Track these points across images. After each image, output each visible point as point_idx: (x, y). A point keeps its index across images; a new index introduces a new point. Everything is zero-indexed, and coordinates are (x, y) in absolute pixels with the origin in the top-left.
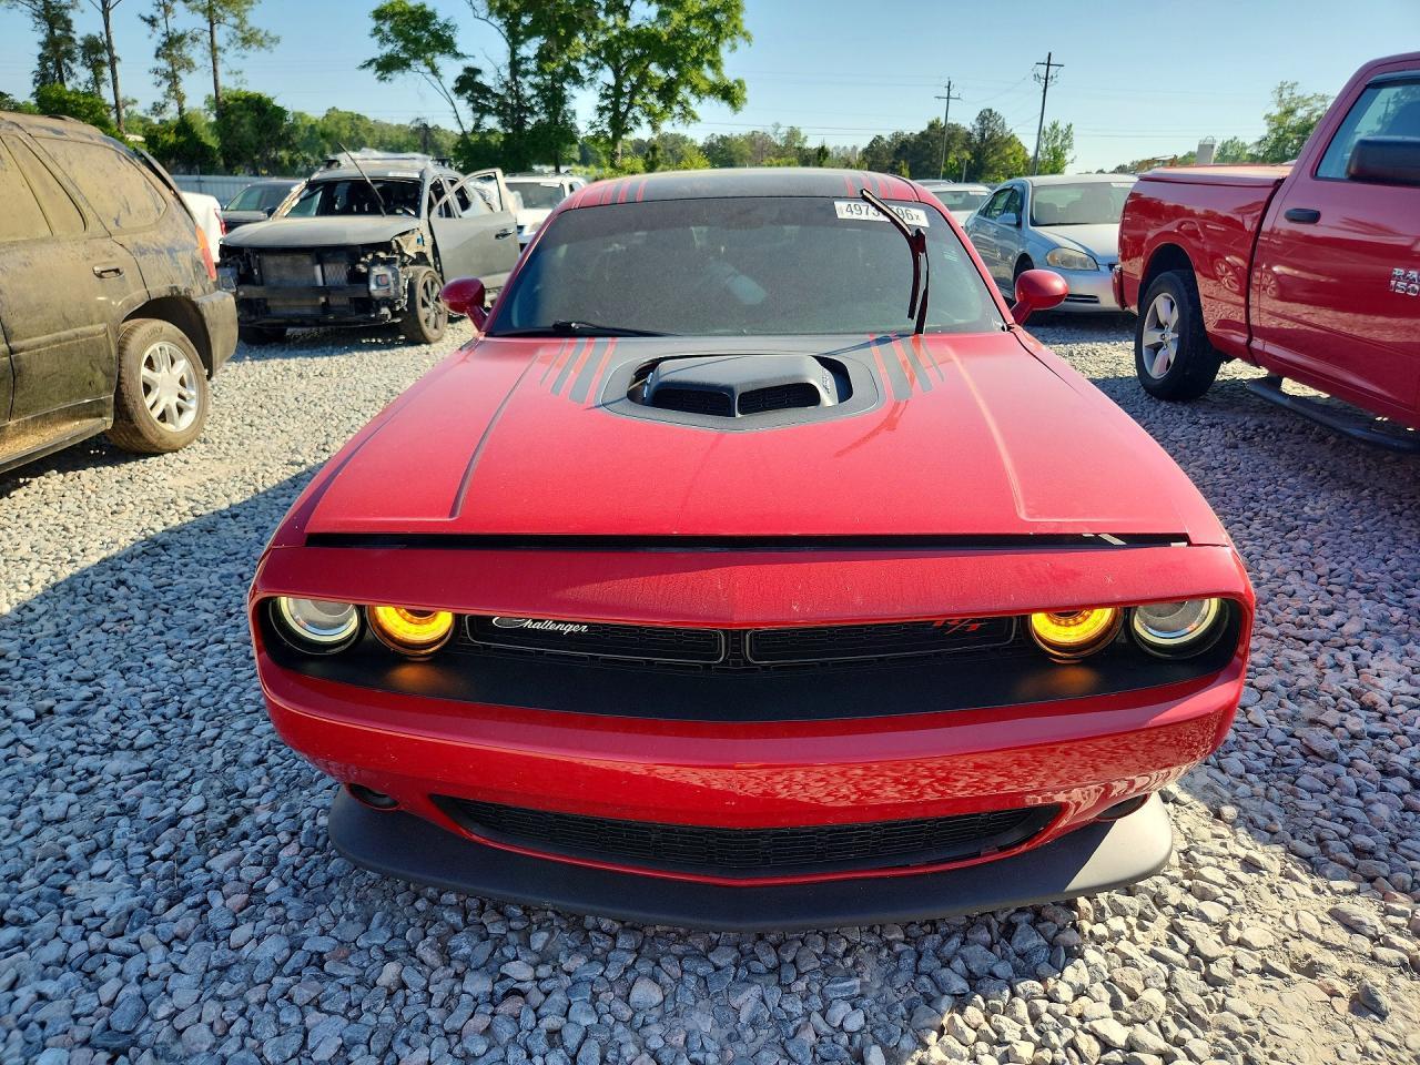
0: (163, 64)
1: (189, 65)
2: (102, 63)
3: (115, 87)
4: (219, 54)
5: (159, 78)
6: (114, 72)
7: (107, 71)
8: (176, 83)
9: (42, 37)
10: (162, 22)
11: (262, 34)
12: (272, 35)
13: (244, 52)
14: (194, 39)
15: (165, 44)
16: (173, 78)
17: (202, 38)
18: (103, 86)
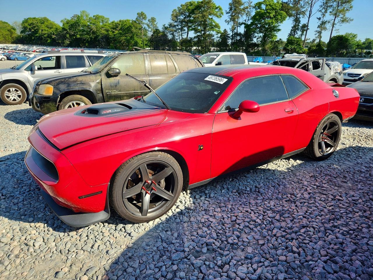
0: (319, 29)
1: (325, 29)
2: (304, 30)
3: (306, 36)
4: (334, 25)
5: (316, 33)
6: (306, 32)
7: (305, 32)
8: (321, 34)
9: (293, 26)
10: (322, 19)
11: (348, 19)
12: (351, 19)
13: (341, 24)
14: (329, 22)
15: (321, 24)
16: (320, 33)
17: (331, 22)
18: (303, 36)
